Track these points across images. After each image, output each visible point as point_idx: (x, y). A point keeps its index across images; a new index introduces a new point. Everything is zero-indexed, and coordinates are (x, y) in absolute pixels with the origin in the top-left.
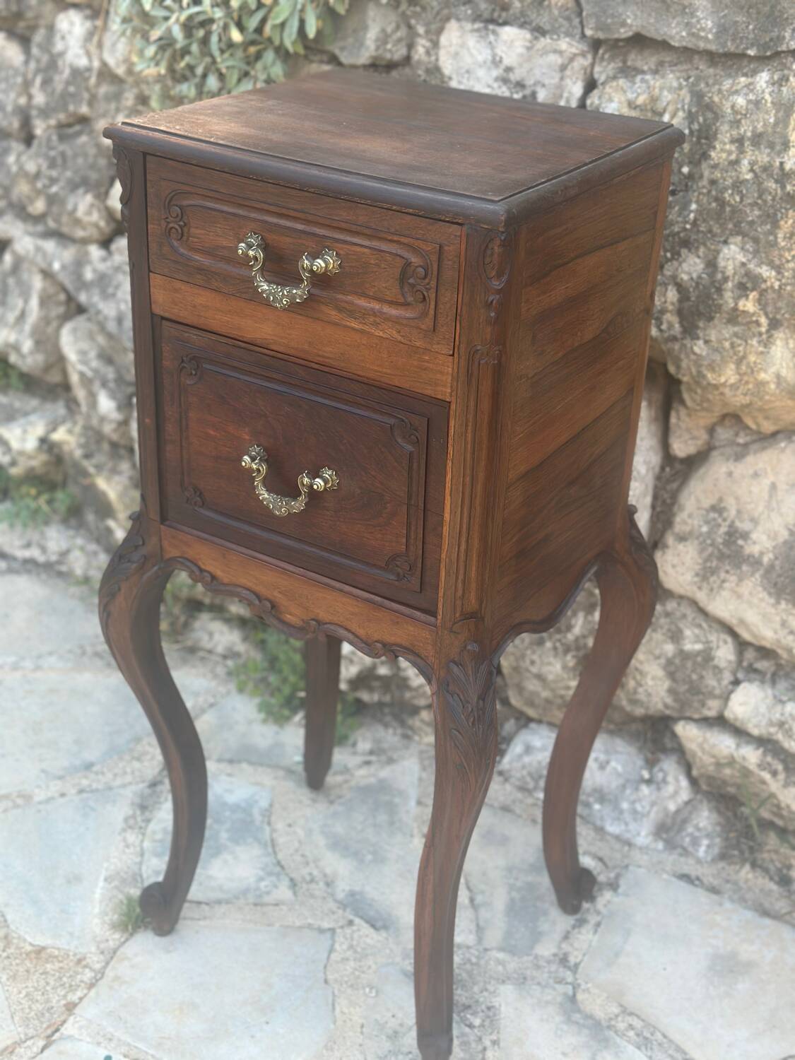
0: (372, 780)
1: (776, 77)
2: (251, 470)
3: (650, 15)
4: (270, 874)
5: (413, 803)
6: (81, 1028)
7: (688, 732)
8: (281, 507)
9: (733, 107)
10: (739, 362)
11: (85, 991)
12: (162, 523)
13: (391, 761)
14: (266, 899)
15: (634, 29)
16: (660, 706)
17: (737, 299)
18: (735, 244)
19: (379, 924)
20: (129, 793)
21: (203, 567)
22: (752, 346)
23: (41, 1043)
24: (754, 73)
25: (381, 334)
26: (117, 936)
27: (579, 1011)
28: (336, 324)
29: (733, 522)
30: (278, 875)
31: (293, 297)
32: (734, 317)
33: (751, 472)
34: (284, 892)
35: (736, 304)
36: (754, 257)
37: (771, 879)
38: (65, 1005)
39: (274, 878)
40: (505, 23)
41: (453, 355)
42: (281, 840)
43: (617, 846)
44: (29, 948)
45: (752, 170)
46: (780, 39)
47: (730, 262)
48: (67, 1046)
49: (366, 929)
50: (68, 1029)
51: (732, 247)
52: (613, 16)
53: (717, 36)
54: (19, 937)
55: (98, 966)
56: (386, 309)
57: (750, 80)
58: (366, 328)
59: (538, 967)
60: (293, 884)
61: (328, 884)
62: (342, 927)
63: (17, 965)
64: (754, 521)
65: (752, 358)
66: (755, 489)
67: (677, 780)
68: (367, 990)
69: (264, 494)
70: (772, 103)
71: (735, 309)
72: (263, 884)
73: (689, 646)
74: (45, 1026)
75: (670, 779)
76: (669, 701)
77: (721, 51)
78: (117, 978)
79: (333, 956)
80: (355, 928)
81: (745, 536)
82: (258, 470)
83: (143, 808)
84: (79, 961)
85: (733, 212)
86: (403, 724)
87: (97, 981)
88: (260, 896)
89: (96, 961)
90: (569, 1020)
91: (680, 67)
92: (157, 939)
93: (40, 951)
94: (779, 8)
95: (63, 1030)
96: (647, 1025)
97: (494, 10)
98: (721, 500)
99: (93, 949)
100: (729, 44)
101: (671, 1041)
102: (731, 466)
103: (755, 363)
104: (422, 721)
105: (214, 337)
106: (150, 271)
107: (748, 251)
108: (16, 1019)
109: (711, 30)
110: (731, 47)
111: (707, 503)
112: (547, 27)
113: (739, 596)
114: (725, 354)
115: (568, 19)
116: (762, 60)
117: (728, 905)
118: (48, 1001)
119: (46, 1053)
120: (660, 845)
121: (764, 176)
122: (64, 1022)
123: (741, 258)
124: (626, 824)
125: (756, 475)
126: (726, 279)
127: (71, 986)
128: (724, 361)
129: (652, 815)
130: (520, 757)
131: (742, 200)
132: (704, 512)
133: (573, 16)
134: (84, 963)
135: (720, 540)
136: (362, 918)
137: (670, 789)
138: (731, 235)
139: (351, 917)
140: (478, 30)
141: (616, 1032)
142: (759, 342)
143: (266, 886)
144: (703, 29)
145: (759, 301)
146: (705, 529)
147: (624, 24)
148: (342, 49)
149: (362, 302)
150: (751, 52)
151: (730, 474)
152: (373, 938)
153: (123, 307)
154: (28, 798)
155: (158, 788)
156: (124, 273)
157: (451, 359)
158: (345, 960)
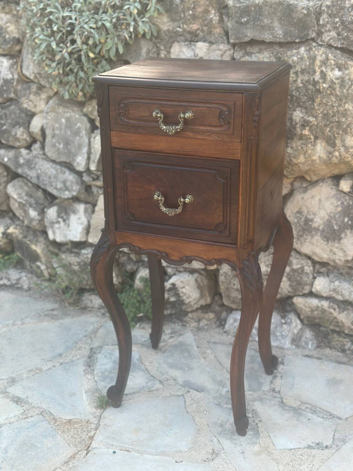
0: (176, 342)
1: (307, 48)
2: (158, 200)
3: (256, 32)
4: (150, 380)
5: (195, 348)
6: (99, 444)
7: (299, 301)
8: (172, 213)
9: (293, 61)
10: (305, 154)
11: (95, 432)
12: (116, 230)
13: (181, 335)
14: (152, 389)
15: (251, 37)
16: (287, 292)
17: (302, 130)
18: (298, 111)
19: (200, 390)
20: (81, 361)
21: (135, 245)
22: (309, 147)
23: (85, 452)
24: (299, 48)
25: (211, 139)
26: (99, 411)
27: (286, 406)
28: (192, 138)
29: (306, 216)
30: (154, 380)
31: (177, 129)
32: (301, 137)
33: (310, 196)
34: (158, 385)
35: (302, 132)
36: (306, 114)
37: (338, 351)
38: (89, 438)
39: (152, 381)
40: (197, 41)
42: (150, 368)
43: (278, 350)
44: (65, 421)
45: (302, 83)
46: (308, 34)
47: (298, 117)
48: (95, 451)
49: (195, 393)
50: (94, 445)
51: (297, 112)
52: (242, 34)
53: (284, 36)
54: (59, 418)
55: (96, 422)
56: (213, 129)
57: (297, 51)
58: (205, 137)
59: (265, 394)
60: (161, 382)
61: (174, 380)
62: (186, 393)
63: (63, 427)
64: (314, 214)
65: (309, 151)
66: (313, 202)
67: (296, 321)
68: (205, 412)
69: (164, 209)
70: (307, 58)
71: (301, 134)
72: (149, 384)
73: (295, 267)
74: (84, 446)
75: (293, 321)
76: (290, 289)
77: (286, 41)
78: (105, 425)
79: (187, 403)
80: (191, 393)
81: (312, 220)
82: (161, 200)
83: (89, 366)
84: (87, 422)
85: (297, 99)
86: (181, 321)
87: (98, 427)
88: (150, 388)
89: (94, 420)
90: (284, 409)
91: (269, 50)
92: (115, 409)
93: (70, 421)
94: (306, 23)
95: (91, 446)
96: (313, 406)
97: (192, 37)
98: (300, 209)
99: (91, 416)
100: (289, 38)
101: (323, 410)
102: (303, 195)
103: (311, 153)
104: (189, 318)
105: (138, 152)
106: (110, 130)
107: (303, 112)
108: (71, 446)
109: (281, 34)
110: (289, 39)
111: (295, 211)
112: (214, 41)
113: (312, 244)
114: (299, 151)
115: (222, 37)
116: (301, 43)
117: (326, 363)
118: (81, 437)
119: (88, 455)
120: (294, 347)
121: (307, 84)
122: (91, 443)
123: (301, 115)
124: (280, 341)
125: (313, 197)
126: (296, 124)
127: (88, 431)
128: (299, 154)
129: (290, 335)
130: (232, 324)
131: (299, 94)
132: (294, 214)
133: (223, 36)
134: (89, 422)
135: (302, 224)
136: (192, 389)
137: (294, 324)
138: (296, 107)
139: (188, 389)
140: (187, 45)
141: (302, 410)
142: (312, 145)
143: (151, 385)
144: (278, 34)
145: (310, 130)
146: (296, 220)
147: (246, 36)
148: (131, 58)
149: (203, 128)
150: (297, 41)
151: (303, 198)
152: (199, 395)
153: (39, 171)
154: (40, 370)
155: (92, 358)
156: (38, 158)
157: (240, 143)
158: (192, 404)
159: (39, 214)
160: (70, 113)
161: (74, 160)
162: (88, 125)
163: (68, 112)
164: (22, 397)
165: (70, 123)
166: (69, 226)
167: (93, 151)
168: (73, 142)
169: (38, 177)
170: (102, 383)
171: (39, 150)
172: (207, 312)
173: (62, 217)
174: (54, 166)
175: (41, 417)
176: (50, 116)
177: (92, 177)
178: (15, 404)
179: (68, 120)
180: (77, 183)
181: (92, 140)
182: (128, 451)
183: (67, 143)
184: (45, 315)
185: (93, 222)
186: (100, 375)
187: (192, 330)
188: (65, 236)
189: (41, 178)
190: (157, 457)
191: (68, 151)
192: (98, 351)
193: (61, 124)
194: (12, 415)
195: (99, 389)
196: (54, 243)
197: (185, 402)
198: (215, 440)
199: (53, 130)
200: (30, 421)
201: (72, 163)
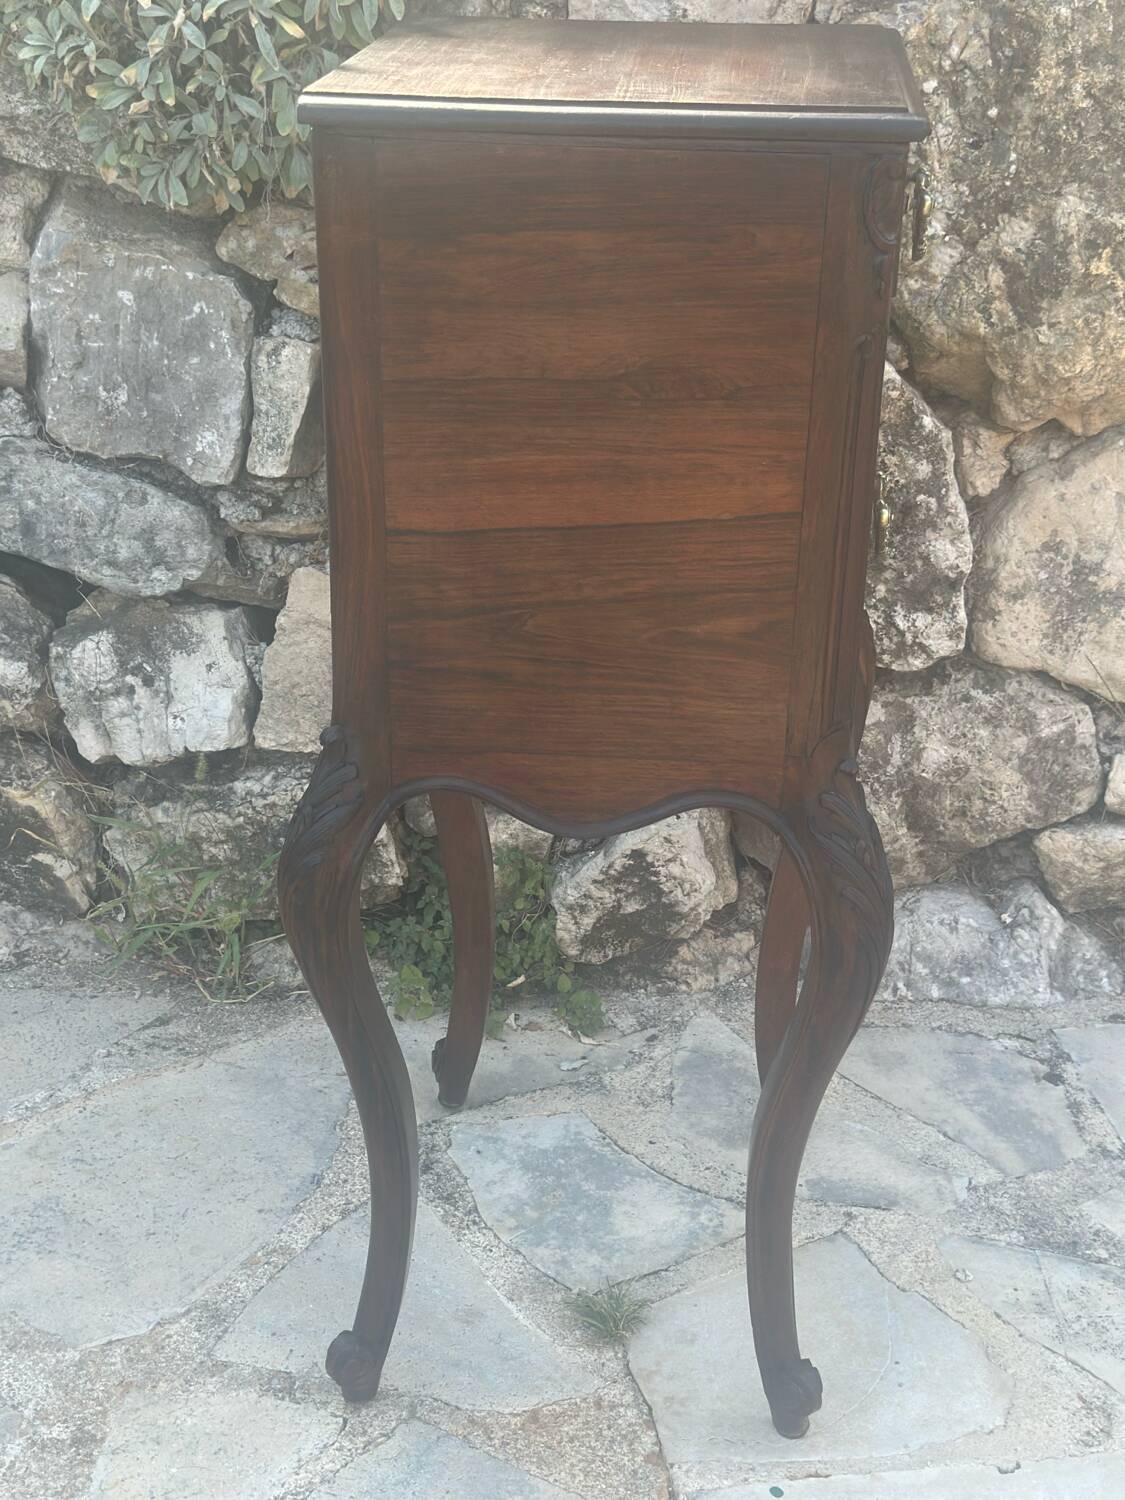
0: (683, 1054)
4: (697, 1204)
6: (702, 1475)
7: (1060, 846)
9: (1056, 20)
10: (1095, 344)
11: (652, 1433)
16: (1021, 820)
17: (1087, 262)
18: (1071, 194)
19: (882, 1203)
22: (1111, 317)
26: (608, 1354)
29: (1078, 556)
30: (708, 1202)
32: (1087, 284)
33: (1087, 487)
34: (737, 1218)
35: (1087, 269)
36: (1100, 205)
38: (645, 1461)
39: (707, 1208)
42: (662, 1162)
44: (517, 1421)
45: (1089, 95)
47: (1072, 217)
49: (875, 1215)
50: (686, 1485)
51: (1070, 197)
54: (490, 1414)
55: (629, 1399)
59: (1091, 1172)
60: (736, 1203)
62: (847, 1225)
63: (528, 1446)
64: (1105, 547)
65: (1111, 333)
66: (1098, 508)
70: (1107, 7)
71: (1087, 275)
72: (703, 1218)
73: (1046, 732)
76: (1032, 810)
78: (669, 1400)
79: (875, 1259)
80: (862, 1219)
81: (1097, 569)
84: (598, 1404)
85: (1069, 153)
86: (656, 977)
87: (650, 1415)
88: (716, 1234)
89: (618, 1393)
93: (534, 1416)
95: (680, 1489)
98: (1055, 532)
99: (598, 1383)
102: (1060, 486)
103: (1115, 338)
104: (684, 962)
107: (1088, 199)
111: (1036, 544)
113: (1102, 646)
114: (1079, 335)
118: (620, 1468)
120: (1059, 997)
121: (1110, 99)
122: (670, 1481)
123: (1083, 209)
124: (1016, 986)
125: (1094, 489)
126: (1069, 240)
127: (624, 1437)
128: (1079, 344)
131: (1081, 135)
132: (1034, 555)
134: (606, 1404)
135: (1067, 584)
136: (855, 1205)
138: (1065, 182)
139: (843, 1209)
142: (1117, 311)
143: (711, 1220)
145: (1111, 260)
146: (1043, 576)
151: (1062, 497)
152: (893, 1221)
153: (31, 504)
154: (285, 1250)
155: (438, 1168)
156: (22, 451)
158: (892, 1257)
159: (32, 671)
160: (157, 264)
161: (181, 447)
162: (245, 306)
163: (145, 263)
164: (292, 1369)
165: (154, 307)
166: (169, 698)
167: (262, 403)
168: (176, 378)
169: (27, 528)
170: (541, 1251)
171: (19, 420)
172: (728, 934)
173: (137, 671)
174: (95, 475)
175: (418, 1426)
176: (58, 283)
177: (257, 505)
178: (286, 1403)
179: (144, 292)
180: (200, 533)
181: (262, 361)
182: (817, 1475)
183: (146, 383)
184: (149, 1046)
185: (269, 673)
186: (511, 1222)
187: (702, 1002)
188: (164, 739)
189: (42, 530)
190: (932, 1472)
191: (153, 413)
192: (439, 1139)
193: (114, 312)
194: (309, 1449)
195: (545, 1275)
196: (111, 770)
197: (867, 1255)
198: (1061, 1363)
199: (79, 336)
200: (393, 1453)
201: (173, 459)
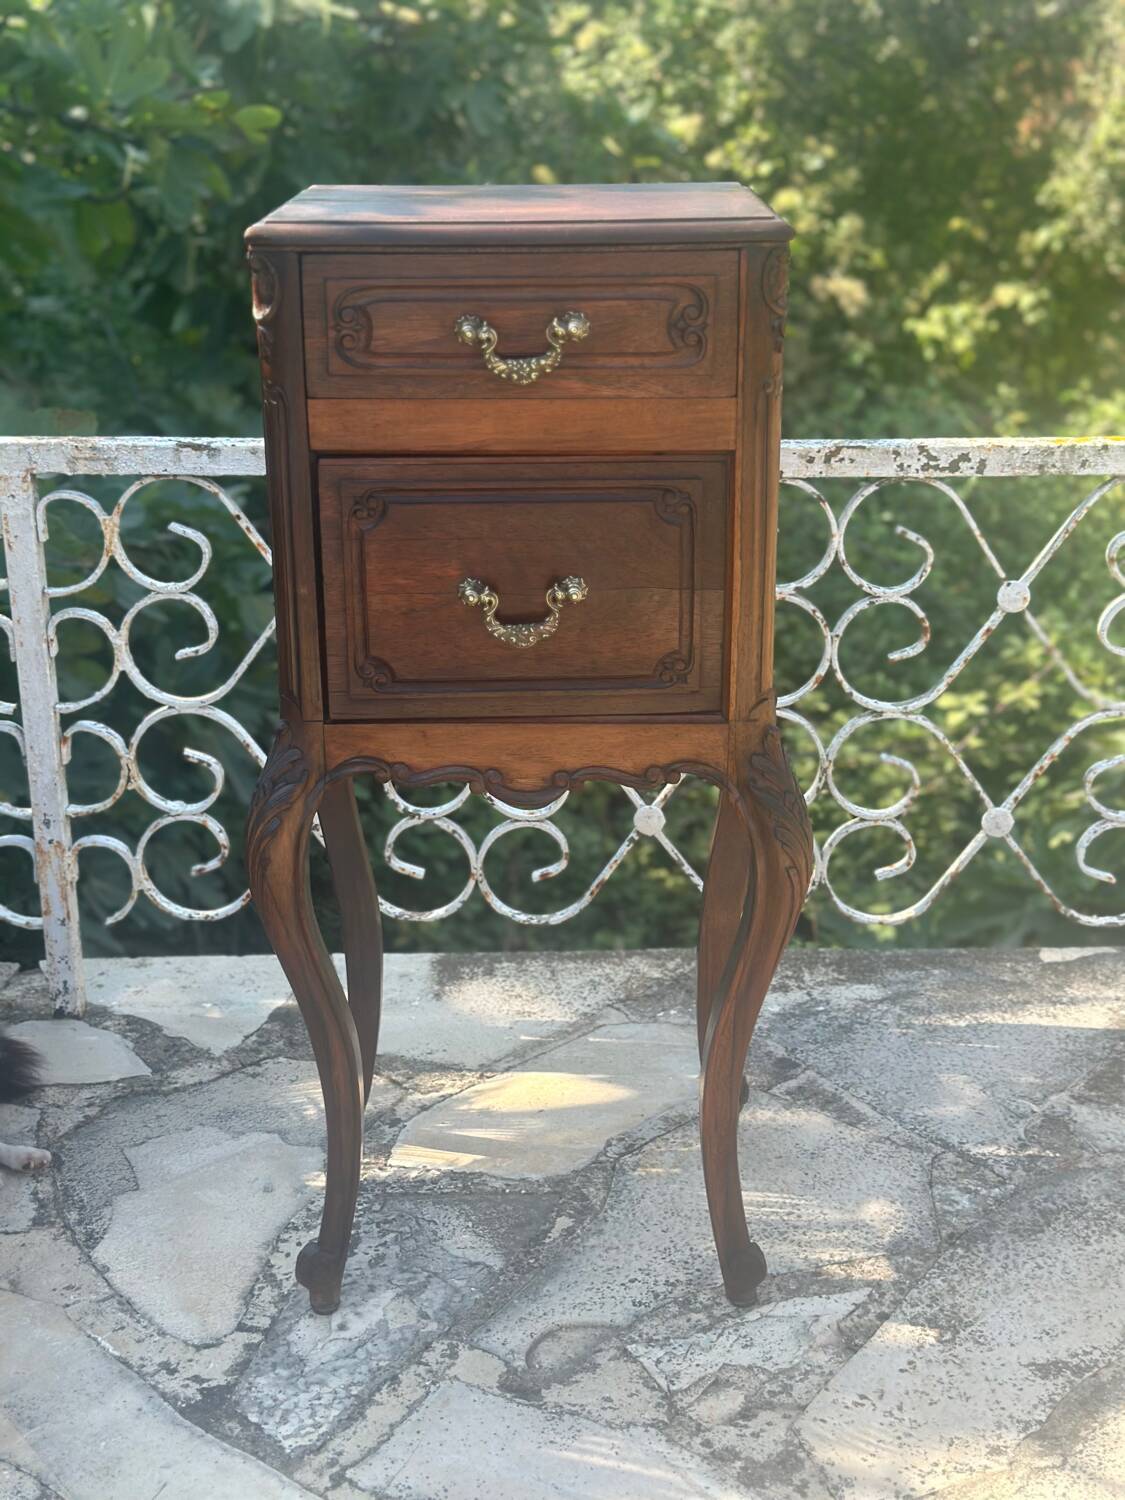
2: (479, 606)
8: (528, 637)
12: (326, 722)
21: (391, 760)
28: (583, 398)
31: (541, 370)
41: (736, 396)
56: (649, 363)
58: (622, 393)
69: (499, 630)
82: (490, 603)
106: (307, 397)
149: (618, 362)
157: (734, 399)
